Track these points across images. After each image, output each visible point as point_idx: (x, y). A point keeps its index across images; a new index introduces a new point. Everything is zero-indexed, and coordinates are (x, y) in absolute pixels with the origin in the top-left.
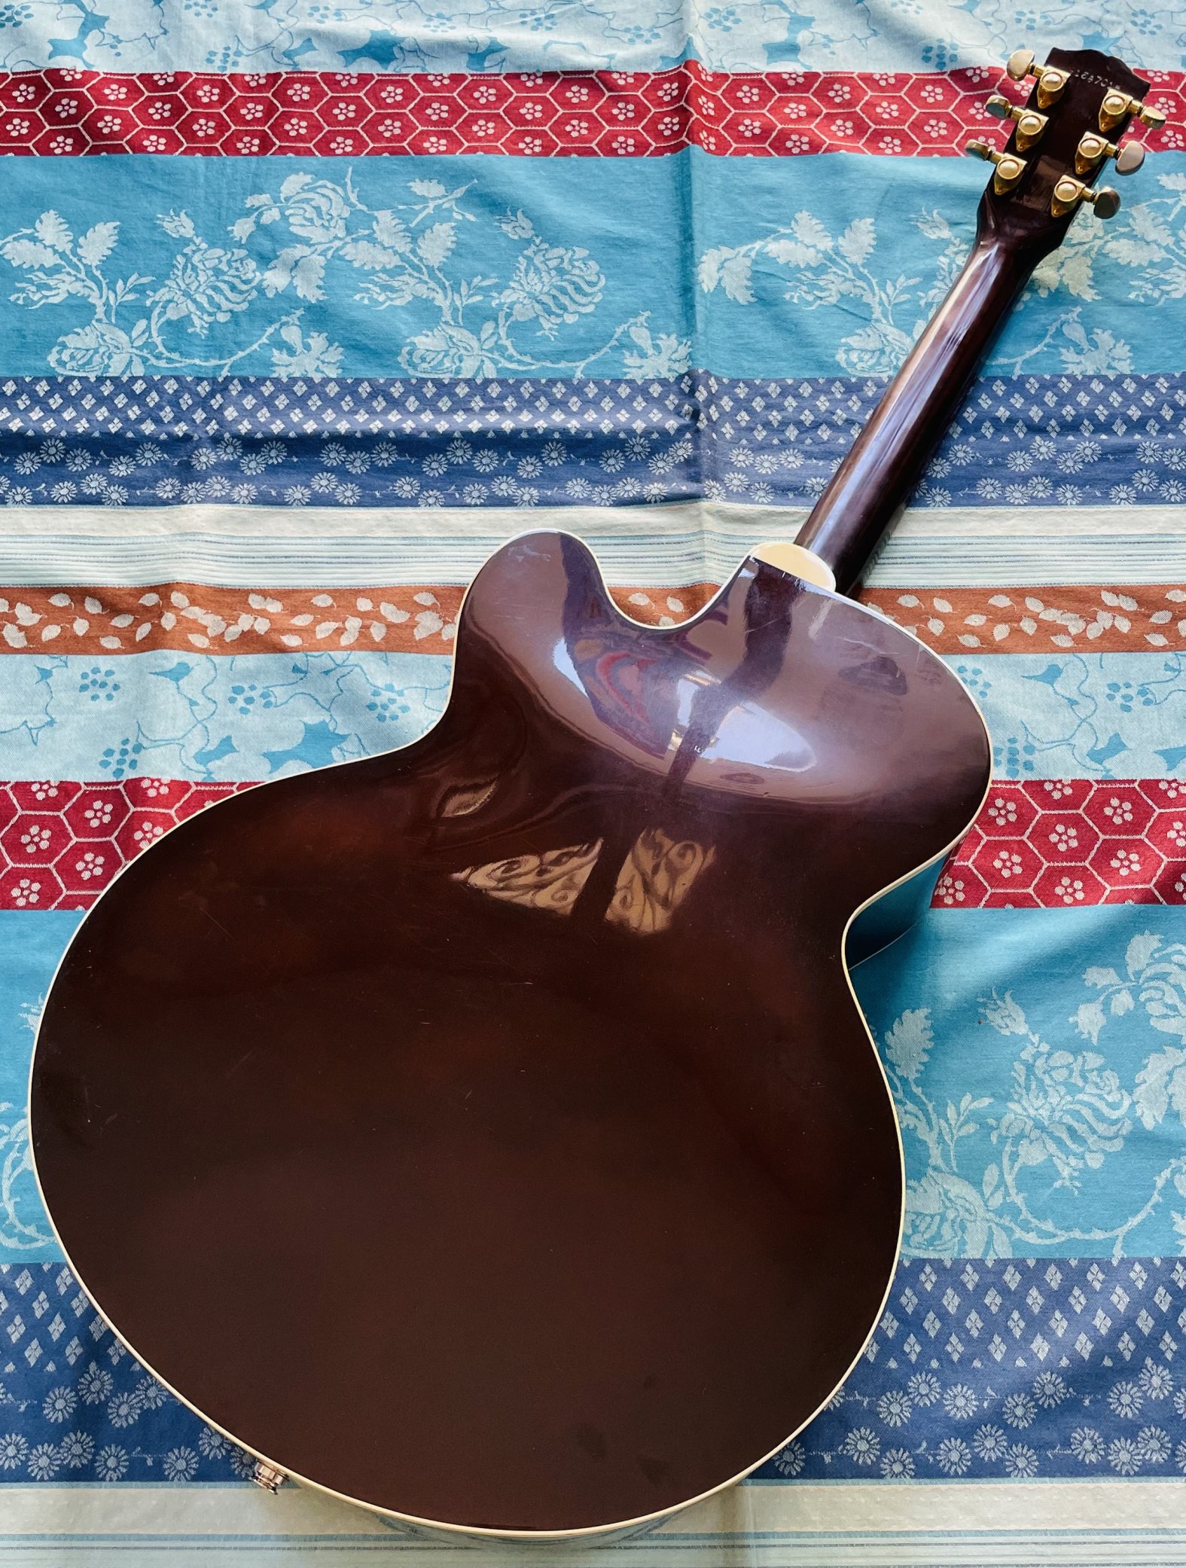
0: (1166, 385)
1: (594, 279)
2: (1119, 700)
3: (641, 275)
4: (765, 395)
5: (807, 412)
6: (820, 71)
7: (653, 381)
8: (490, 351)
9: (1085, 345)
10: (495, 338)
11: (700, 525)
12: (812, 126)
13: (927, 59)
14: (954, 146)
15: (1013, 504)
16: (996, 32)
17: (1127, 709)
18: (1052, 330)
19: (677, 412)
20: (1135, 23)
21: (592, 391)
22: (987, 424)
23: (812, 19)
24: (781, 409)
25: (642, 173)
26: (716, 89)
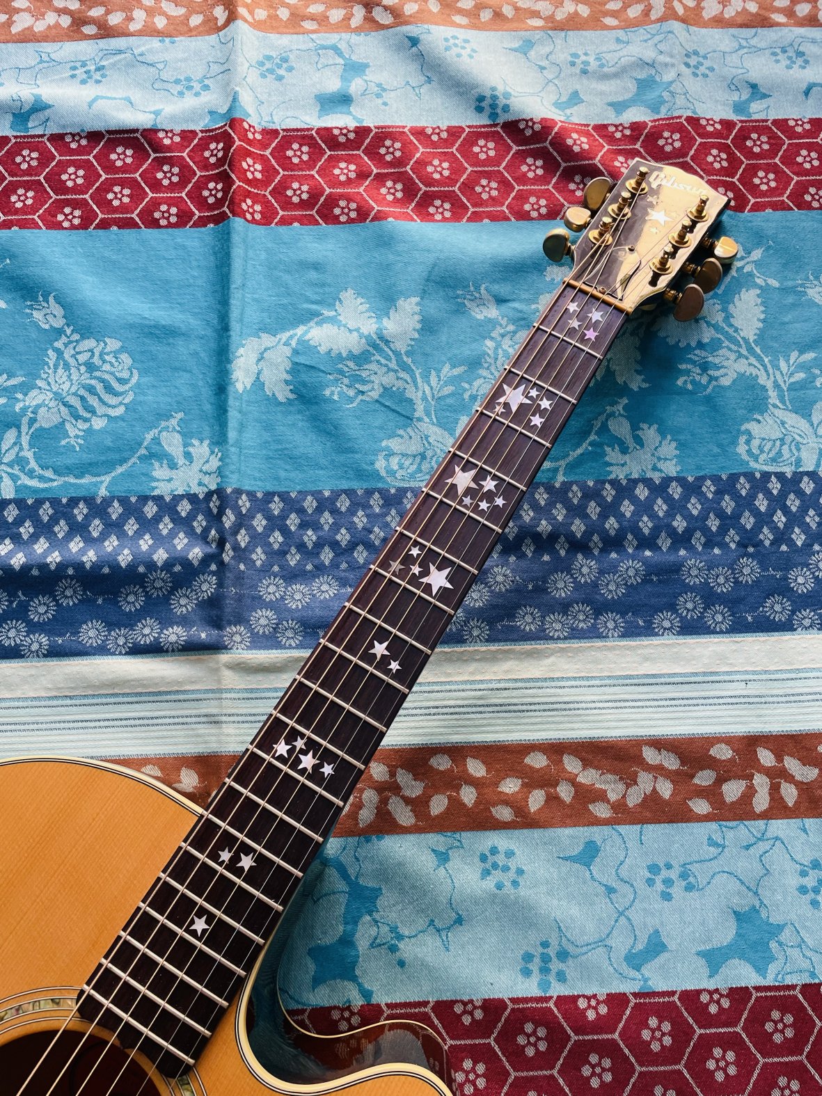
0: (713, 489)
1: (125, 375)
2: (659, 886)
3: (176, 369)
4: (301, 511)
5: (343, 531)
6: (371, 126)
7: (182, 497)
8: (10, 465)
9: (630, 442)
10: (16, 449)
11: (219, 681)
12: (361, 190)
13: (479, 109)
14: (504, 208)
15: (552, 638)
16: (550, 77)
17: (667, 897)
18: (598, 424)
19: (204, 537)
20: (687, 65)
21: (116, 510)
22: (528, 541)
23: (367, 66)
24: (316, 527)
25: (184, 247)
26: (265, 147)
